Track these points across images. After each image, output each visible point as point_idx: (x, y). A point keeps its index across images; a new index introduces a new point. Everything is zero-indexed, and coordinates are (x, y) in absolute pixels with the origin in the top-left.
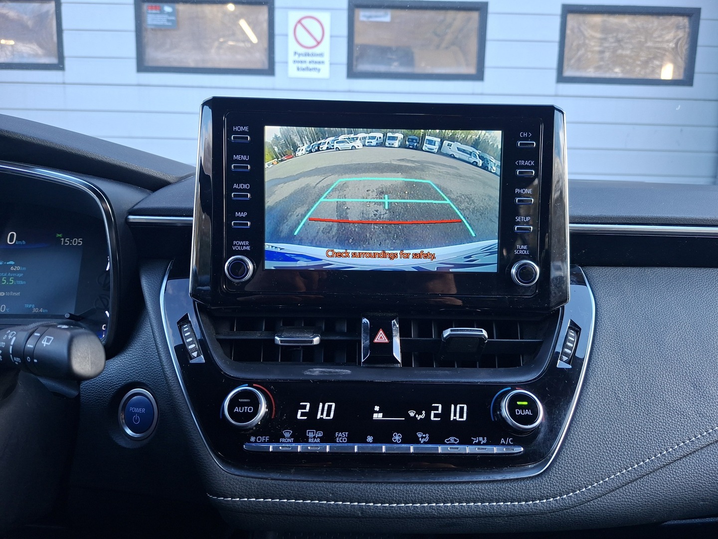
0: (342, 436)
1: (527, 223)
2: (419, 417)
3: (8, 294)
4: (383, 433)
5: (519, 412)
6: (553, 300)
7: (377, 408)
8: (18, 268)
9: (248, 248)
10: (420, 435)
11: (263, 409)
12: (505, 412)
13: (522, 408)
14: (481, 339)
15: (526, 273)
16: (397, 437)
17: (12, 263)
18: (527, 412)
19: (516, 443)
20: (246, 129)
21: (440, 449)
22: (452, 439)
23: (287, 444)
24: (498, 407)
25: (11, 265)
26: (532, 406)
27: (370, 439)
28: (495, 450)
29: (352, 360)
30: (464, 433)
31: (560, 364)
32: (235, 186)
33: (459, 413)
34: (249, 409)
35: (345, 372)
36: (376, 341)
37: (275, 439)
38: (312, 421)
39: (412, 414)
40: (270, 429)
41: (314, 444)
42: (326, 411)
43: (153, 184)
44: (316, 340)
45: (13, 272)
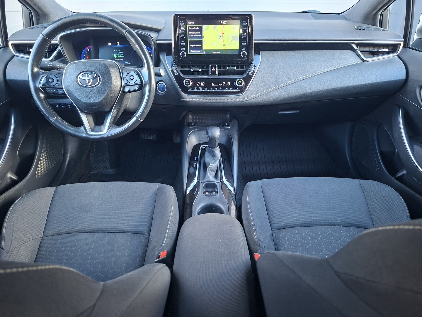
0: (206, 88)
1: (245, 43)
2: (220, 85)
3: (120, 59)
4: (214, 88)
5: (239, 83)
6: (250, 60)
7: (212, 83)
8: (121, 52)
9: (185, 49)
10: (220, 88)
11: (191, 84)
12: (236, 84)
13: (240, 82)
14: (235, 69)
15: (244, 54)
16: (216, 88)
17: (120, 51)
18: (241, 83)
19: (238, 89)
20: (183, 21)
21: (224, 90)
22: (227, 89)
23: (196, 90)
24: (235, 83)
25: (119, 52)
26: (242, 82)
27: (211, 89)
28: (234, 90)
29: (208, 74)
30: (229, 88)
31: (249, 74)
32: (181, 35)
33: (228, 84)
34: (189, 83)
35: (206, 77)
36: (212, 70)
37: (194, 89)
38: (200, 86)
39: (219, 84)
40: (193, 87)
41: (201, 90)
42: (203, 84)
43: (158, 31)
44: (200, 70)
45: (120, 53)
